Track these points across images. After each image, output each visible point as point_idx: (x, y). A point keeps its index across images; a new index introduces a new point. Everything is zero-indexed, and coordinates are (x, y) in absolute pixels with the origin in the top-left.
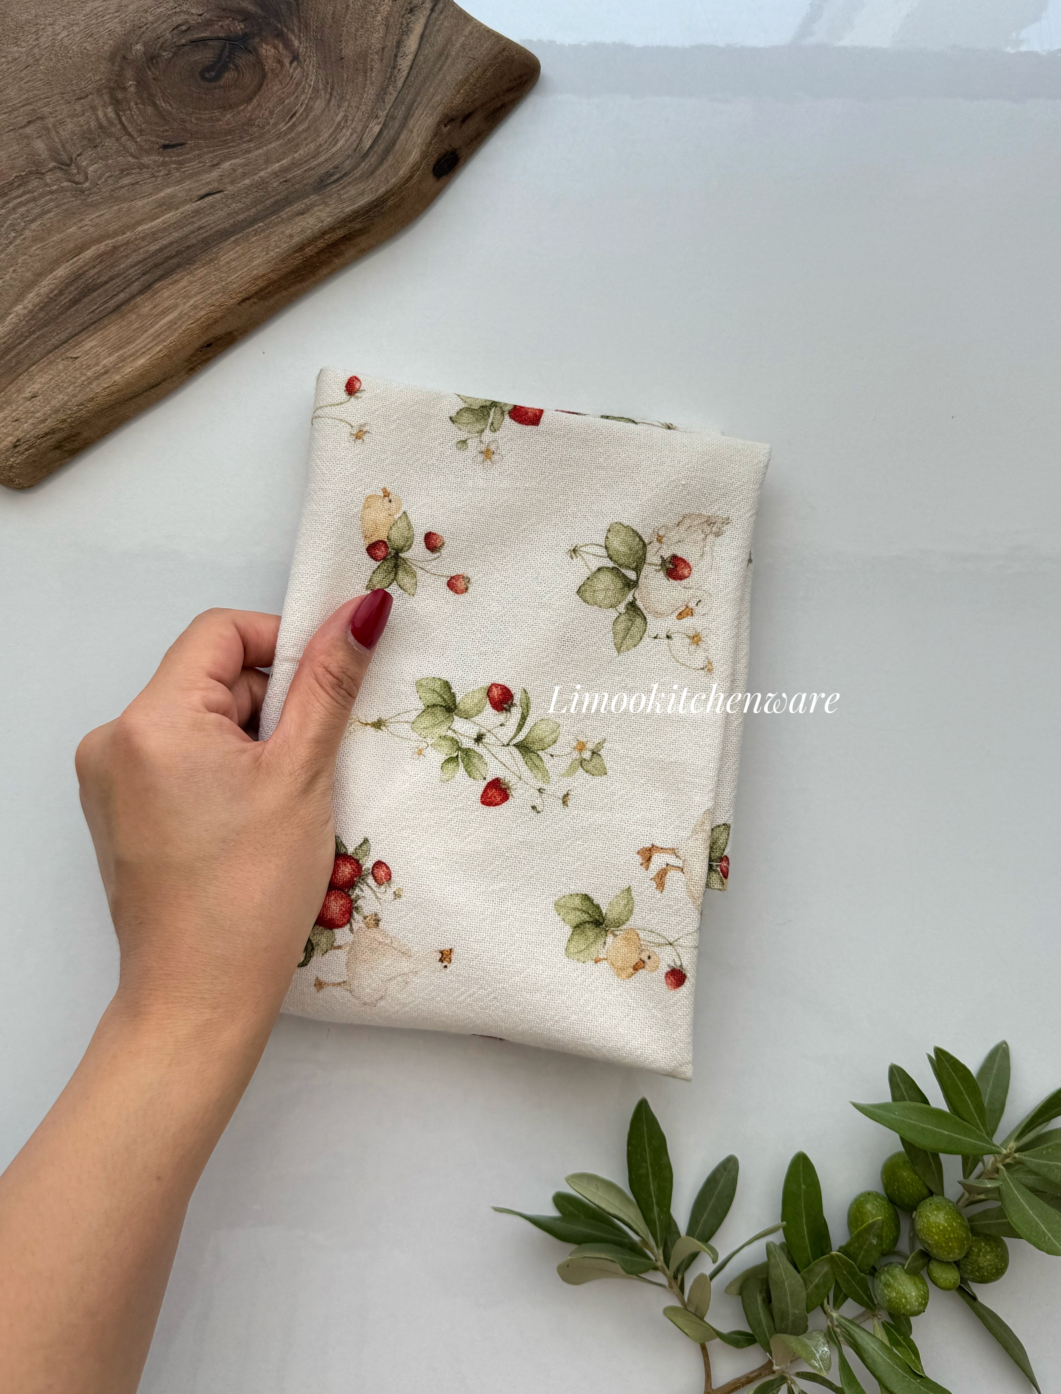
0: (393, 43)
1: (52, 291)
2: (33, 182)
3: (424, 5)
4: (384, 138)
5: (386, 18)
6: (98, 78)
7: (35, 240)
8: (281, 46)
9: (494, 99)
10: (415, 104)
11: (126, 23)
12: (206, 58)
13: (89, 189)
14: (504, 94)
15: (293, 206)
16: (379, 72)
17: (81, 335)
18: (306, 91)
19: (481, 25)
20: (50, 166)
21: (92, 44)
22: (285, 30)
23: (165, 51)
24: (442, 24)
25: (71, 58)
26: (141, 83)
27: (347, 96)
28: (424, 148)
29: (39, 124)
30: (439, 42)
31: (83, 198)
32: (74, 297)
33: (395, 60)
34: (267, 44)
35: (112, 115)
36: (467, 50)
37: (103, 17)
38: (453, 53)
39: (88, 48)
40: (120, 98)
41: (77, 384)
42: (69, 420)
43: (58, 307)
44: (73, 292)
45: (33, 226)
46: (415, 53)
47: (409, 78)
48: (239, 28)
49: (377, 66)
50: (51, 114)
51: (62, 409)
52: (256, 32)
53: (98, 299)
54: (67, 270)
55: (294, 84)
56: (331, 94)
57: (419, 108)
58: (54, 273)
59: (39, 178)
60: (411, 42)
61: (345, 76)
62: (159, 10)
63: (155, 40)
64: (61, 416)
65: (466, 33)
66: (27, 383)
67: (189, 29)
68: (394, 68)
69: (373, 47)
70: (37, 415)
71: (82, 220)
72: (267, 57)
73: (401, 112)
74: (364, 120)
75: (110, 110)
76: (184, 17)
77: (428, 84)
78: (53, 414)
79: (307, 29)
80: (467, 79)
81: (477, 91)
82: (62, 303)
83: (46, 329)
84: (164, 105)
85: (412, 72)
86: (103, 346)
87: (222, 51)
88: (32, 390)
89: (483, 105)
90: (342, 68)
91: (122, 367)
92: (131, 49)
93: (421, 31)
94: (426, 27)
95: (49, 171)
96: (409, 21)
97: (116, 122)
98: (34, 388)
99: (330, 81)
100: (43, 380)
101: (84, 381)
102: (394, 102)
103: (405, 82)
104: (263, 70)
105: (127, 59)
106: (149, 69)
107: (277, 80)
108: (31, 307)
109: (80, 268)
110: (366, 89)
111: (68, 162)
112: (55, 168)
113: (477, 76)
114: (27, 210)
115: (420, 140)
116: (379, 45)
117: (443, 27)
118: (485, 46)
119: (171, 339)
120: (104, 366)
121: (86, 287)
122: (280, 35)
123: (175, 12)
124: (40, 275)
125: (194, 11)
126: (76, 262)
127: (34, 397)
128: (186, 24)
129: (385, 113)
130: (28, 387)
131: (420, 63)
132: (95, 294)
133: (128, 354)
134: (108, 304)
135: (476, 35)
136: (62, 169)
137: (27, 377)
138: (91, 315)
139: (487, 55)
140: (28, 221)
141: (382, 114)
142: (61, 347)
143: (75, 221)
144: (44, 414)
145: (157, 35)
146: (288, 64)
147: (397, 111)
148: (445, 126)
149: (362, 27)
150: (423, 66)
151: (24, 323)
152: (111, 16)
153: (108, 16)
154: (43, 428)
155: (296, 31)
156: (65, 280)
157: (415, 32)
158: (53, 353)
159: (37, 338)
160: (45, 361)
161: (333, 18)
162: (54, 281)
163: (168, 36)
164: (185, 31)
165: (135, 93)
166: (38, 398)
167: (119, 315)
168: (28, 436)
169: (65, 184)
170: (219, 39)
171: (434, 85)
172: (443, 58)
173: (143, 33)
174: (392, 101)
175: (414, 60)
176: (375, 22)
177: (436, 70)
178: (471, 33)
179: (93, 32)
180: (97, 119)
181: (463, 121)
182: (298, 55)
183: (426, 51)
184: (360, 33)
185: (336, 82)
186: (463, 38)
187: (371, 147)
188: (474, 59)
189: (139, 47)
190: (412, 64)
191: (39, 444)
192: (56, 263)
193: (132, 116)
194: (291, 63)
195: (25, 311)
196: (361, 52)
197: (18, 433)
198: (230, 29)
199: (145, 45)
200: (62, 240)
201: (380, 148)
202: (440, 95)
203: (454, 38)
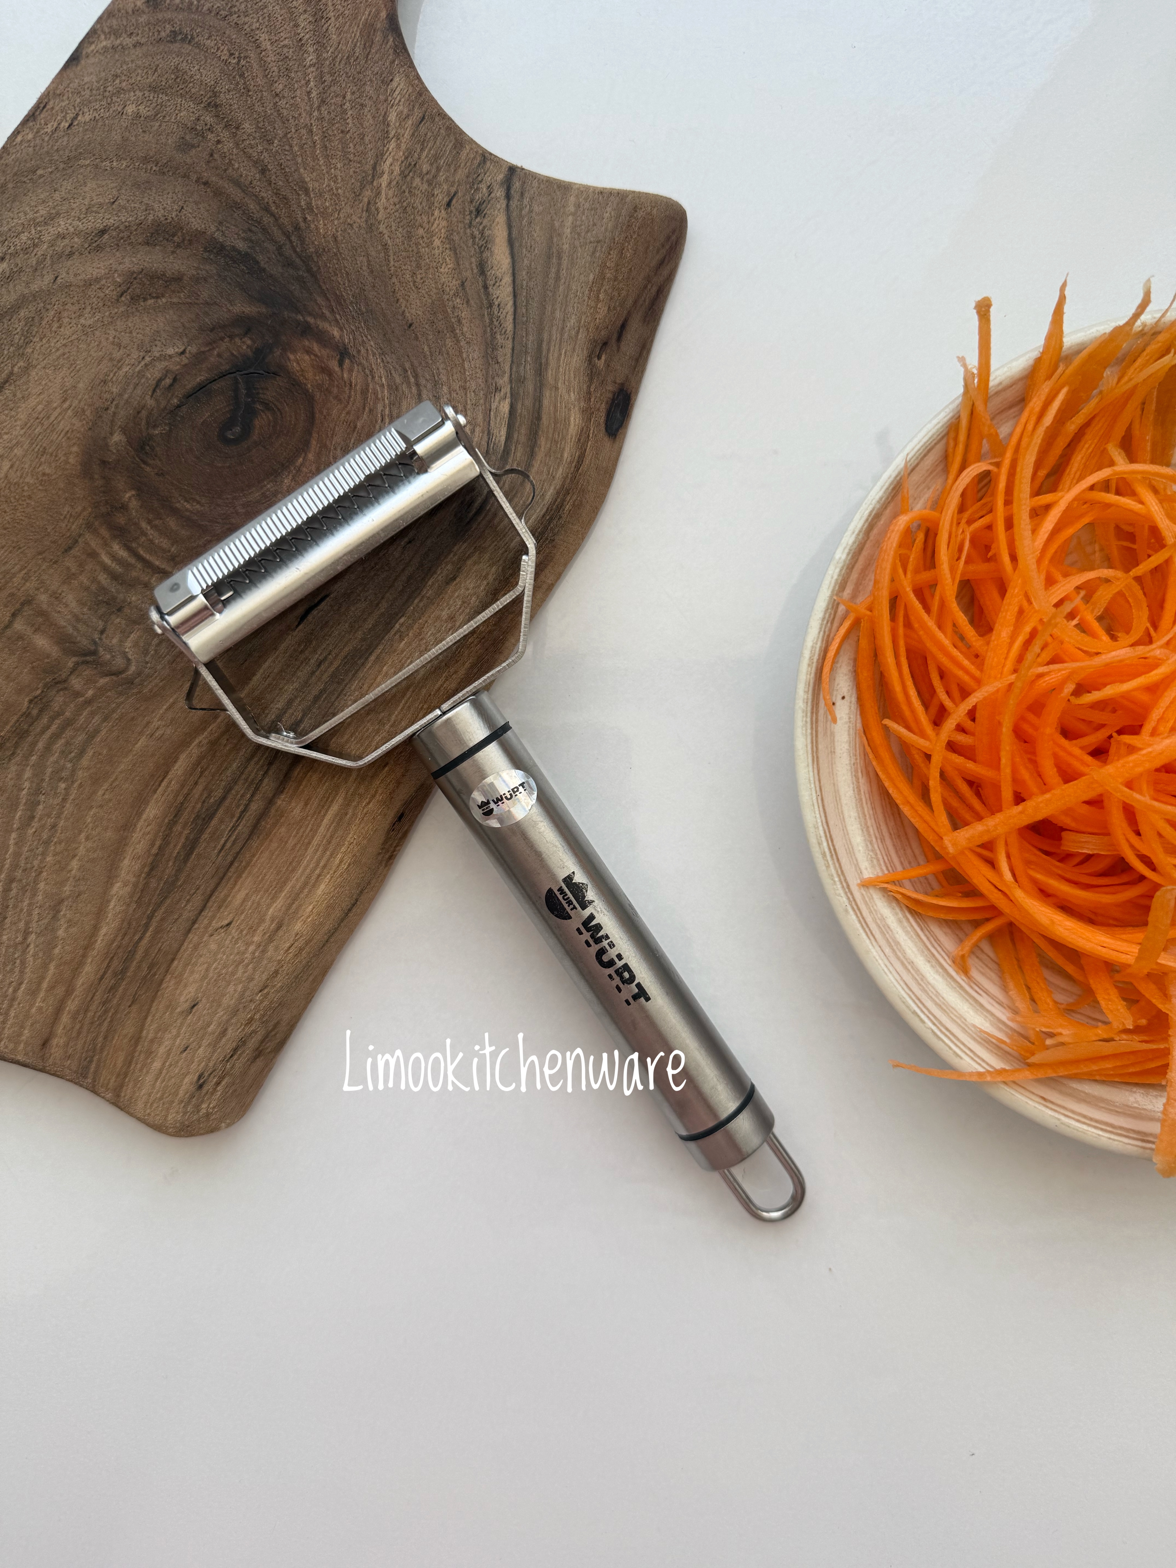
0: (472, 270)
1: (153, 845)
2: (57, 699)
3: (493, 195)
4: (521, 415)
5: (447, 238)
6: (80, 508)
7: (96, 780)
8: (316, 347)
9: (645, 287)
10: (544, 346)
11: (83, 411)
12: (217, 411)
13: (139, 674)
14: (656, 274)
15: (435, 572)
16: (471, 322)
17: (219, 889)
18: (380, 396)
19: (587, 188)
20: (70, 664)
21: (50, 463)
22: (310, 320)
23: (155, 427)
24: (531, 211)
25: (30, 497)
26: (142, 489)
27: (442, 376)
28: (582, 404)
29: (27, 611)
30: (538, 239)
31: (135, 691)
32: (187, 838)
33: (487, 294)
34: (294, 352)
35: (123, 554)
36: (583, 234)
37: (48, 418)
38: (566, 247)
39: (47, 471)
40: (123, 523)
41: (246, 961)
42: (257, 1016)
43: (171, 864)
44: (182, 833)
45: (85, 762)
46: (511, 271)
47: (519, 310)
48: (244, 347)
49: (465, 314)
50: (37, 589)
51: (241, 1006)
52: (270, 341)
53: (223, 827)
54: (160, 804)
55: (359, 392)
56: (418, 385)
57: (552, 349)
58: (144, 816)
59: (62, 690)
60: (498, 258)
61: (426, 348)
62: (121, 373)
63: (135, 417)
64: (244, 1016)
65: (572, 209)
66: (177, 989)
67: (175, 380)
68: (491, 306)
69: (448, 289)
70: (210, 1029)
71: (148, 723)
72: (303, 371)
73: (528, 367)
74: (482, 401)
75: (116, 547)
76: (160, 366)
77: (549, 308)
78: (232, 1018)
79: (340, 304)
80: (602, 276)
81: (621, 285)
82: (174, 855)
83: (168, 901)
84: (188, 506)
85: (519, 302)
86: (259, 891)
87: (236, 390)
88: (188, 996)
89: (635, 302)
90: (416, 338)
91: (298, 909)
92: (107, 445)
93: (505, 234)
94: (510, 227)
95: (71, 673)
96: (481, 228)
97: (132, 560)
98: (190, 993)
99: (407, 365)
100: (196, 976)
101: (254, 953)
102: (512, 356)
103: (514, 319)
104: (306, 392)
105: (109, 463)
106: (145, 463)
107: (331, 398)
108: (134, 879)
109: (176, 796)
110: (464, 355)
111: (93, 648)
112: (77, 664)
113: (613, 265)
114: (68, 743)
115: (572, 394)
116: (454, 282)
117: (533, 215)
118: (607, 215)
119: (348, 839)
120: (273, 921)
121: (198, 817)
122: (306, 330)
123: (146, 365)
124: (127, 827)
125: (170, 351)
126: (167, 787)
127: (194, 1006)
128: (169, 375)
129: (506, 378)
130: (180, 994)
131: (525, 282)
132: (215, 822)
133: (298, 887)
134: (239, 828)
135: (587, 205)
136: (87, 662)
137: (173, 982)
138: (222, 854)
139: (616, 227)
140: (75, 757)
141: (504, 381)
142: (201, 918)
143: (139, 729)
144: (220, 1024)
145: (135, 408)
146: (337, 369)
147: (522, 368)
148: (599, 358)
149: (419, 267)
150: (531, 284)
151: (134, 906)
152: (58, 410)
153: (56, 414)
154: (227, 1044)
155: (327, 314)
156: (163, 821)
157: (497, 240)
158: (193, 931)
159: (163, 919)
160: (187, 948)
161: (372, 272)
162: (149, 828)
163: (150, 402)
164: (171, 385)
165: (141, 507)
166: (200, 1006)
167: (261, 837)
168: (211, 1064)
169: (103, 681)
170: (222, 376)
171: (558, 306)
172: (554, 260)
173: (114, 413)
174: (509, 355)
175: (514, 281)
176: (433, 252)
177: (551, 282)
178: (578, 206)
179: (44, 445)
180: (105, 568)
181: (619, 339)
182: (346, 349)
183: (526, 262)
184: (419, 276)
185: (416, 363)
186: (570, 218)
187: (509, 437)
188: (598, 242)
189: (117, 437)
190: (514, 288)
191: (232, 1068)
192: (140, 802)
193: (151, 541)
194: (341, 364)
195: (128, 889)
196: (433, 303)
197: (194, 1066)
198: (232, 354)
199: (124, 430)
200: (134, 765)
201: (521, 434)
202: (573, 317)
203: (557, 224)
